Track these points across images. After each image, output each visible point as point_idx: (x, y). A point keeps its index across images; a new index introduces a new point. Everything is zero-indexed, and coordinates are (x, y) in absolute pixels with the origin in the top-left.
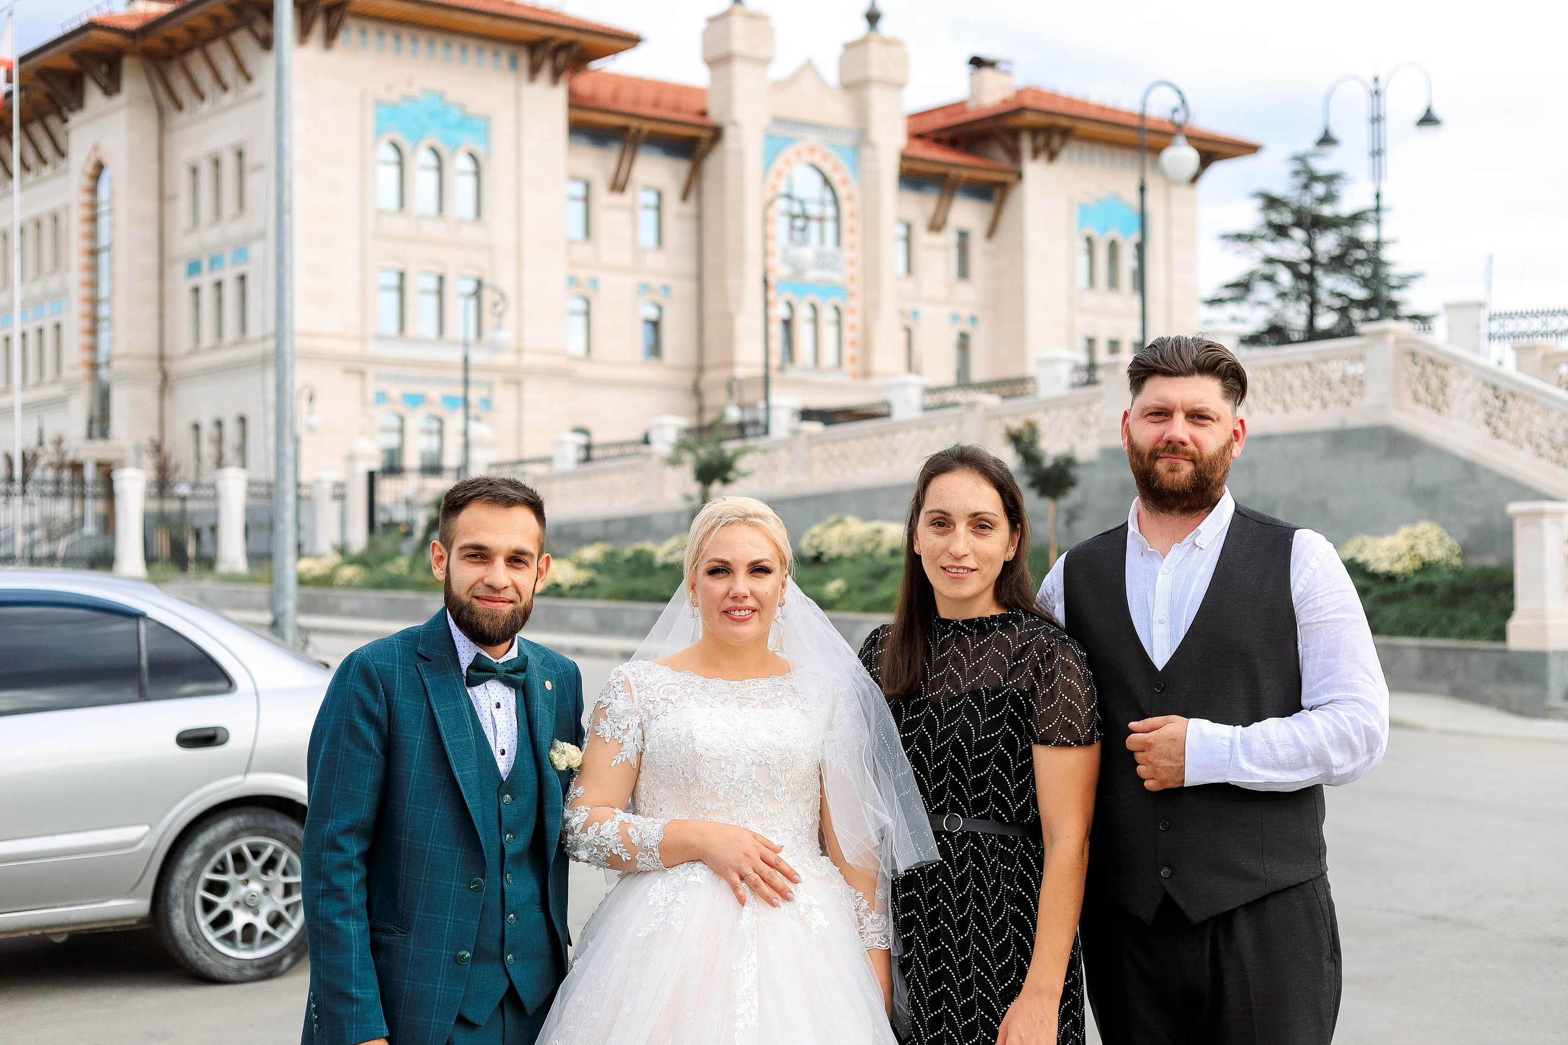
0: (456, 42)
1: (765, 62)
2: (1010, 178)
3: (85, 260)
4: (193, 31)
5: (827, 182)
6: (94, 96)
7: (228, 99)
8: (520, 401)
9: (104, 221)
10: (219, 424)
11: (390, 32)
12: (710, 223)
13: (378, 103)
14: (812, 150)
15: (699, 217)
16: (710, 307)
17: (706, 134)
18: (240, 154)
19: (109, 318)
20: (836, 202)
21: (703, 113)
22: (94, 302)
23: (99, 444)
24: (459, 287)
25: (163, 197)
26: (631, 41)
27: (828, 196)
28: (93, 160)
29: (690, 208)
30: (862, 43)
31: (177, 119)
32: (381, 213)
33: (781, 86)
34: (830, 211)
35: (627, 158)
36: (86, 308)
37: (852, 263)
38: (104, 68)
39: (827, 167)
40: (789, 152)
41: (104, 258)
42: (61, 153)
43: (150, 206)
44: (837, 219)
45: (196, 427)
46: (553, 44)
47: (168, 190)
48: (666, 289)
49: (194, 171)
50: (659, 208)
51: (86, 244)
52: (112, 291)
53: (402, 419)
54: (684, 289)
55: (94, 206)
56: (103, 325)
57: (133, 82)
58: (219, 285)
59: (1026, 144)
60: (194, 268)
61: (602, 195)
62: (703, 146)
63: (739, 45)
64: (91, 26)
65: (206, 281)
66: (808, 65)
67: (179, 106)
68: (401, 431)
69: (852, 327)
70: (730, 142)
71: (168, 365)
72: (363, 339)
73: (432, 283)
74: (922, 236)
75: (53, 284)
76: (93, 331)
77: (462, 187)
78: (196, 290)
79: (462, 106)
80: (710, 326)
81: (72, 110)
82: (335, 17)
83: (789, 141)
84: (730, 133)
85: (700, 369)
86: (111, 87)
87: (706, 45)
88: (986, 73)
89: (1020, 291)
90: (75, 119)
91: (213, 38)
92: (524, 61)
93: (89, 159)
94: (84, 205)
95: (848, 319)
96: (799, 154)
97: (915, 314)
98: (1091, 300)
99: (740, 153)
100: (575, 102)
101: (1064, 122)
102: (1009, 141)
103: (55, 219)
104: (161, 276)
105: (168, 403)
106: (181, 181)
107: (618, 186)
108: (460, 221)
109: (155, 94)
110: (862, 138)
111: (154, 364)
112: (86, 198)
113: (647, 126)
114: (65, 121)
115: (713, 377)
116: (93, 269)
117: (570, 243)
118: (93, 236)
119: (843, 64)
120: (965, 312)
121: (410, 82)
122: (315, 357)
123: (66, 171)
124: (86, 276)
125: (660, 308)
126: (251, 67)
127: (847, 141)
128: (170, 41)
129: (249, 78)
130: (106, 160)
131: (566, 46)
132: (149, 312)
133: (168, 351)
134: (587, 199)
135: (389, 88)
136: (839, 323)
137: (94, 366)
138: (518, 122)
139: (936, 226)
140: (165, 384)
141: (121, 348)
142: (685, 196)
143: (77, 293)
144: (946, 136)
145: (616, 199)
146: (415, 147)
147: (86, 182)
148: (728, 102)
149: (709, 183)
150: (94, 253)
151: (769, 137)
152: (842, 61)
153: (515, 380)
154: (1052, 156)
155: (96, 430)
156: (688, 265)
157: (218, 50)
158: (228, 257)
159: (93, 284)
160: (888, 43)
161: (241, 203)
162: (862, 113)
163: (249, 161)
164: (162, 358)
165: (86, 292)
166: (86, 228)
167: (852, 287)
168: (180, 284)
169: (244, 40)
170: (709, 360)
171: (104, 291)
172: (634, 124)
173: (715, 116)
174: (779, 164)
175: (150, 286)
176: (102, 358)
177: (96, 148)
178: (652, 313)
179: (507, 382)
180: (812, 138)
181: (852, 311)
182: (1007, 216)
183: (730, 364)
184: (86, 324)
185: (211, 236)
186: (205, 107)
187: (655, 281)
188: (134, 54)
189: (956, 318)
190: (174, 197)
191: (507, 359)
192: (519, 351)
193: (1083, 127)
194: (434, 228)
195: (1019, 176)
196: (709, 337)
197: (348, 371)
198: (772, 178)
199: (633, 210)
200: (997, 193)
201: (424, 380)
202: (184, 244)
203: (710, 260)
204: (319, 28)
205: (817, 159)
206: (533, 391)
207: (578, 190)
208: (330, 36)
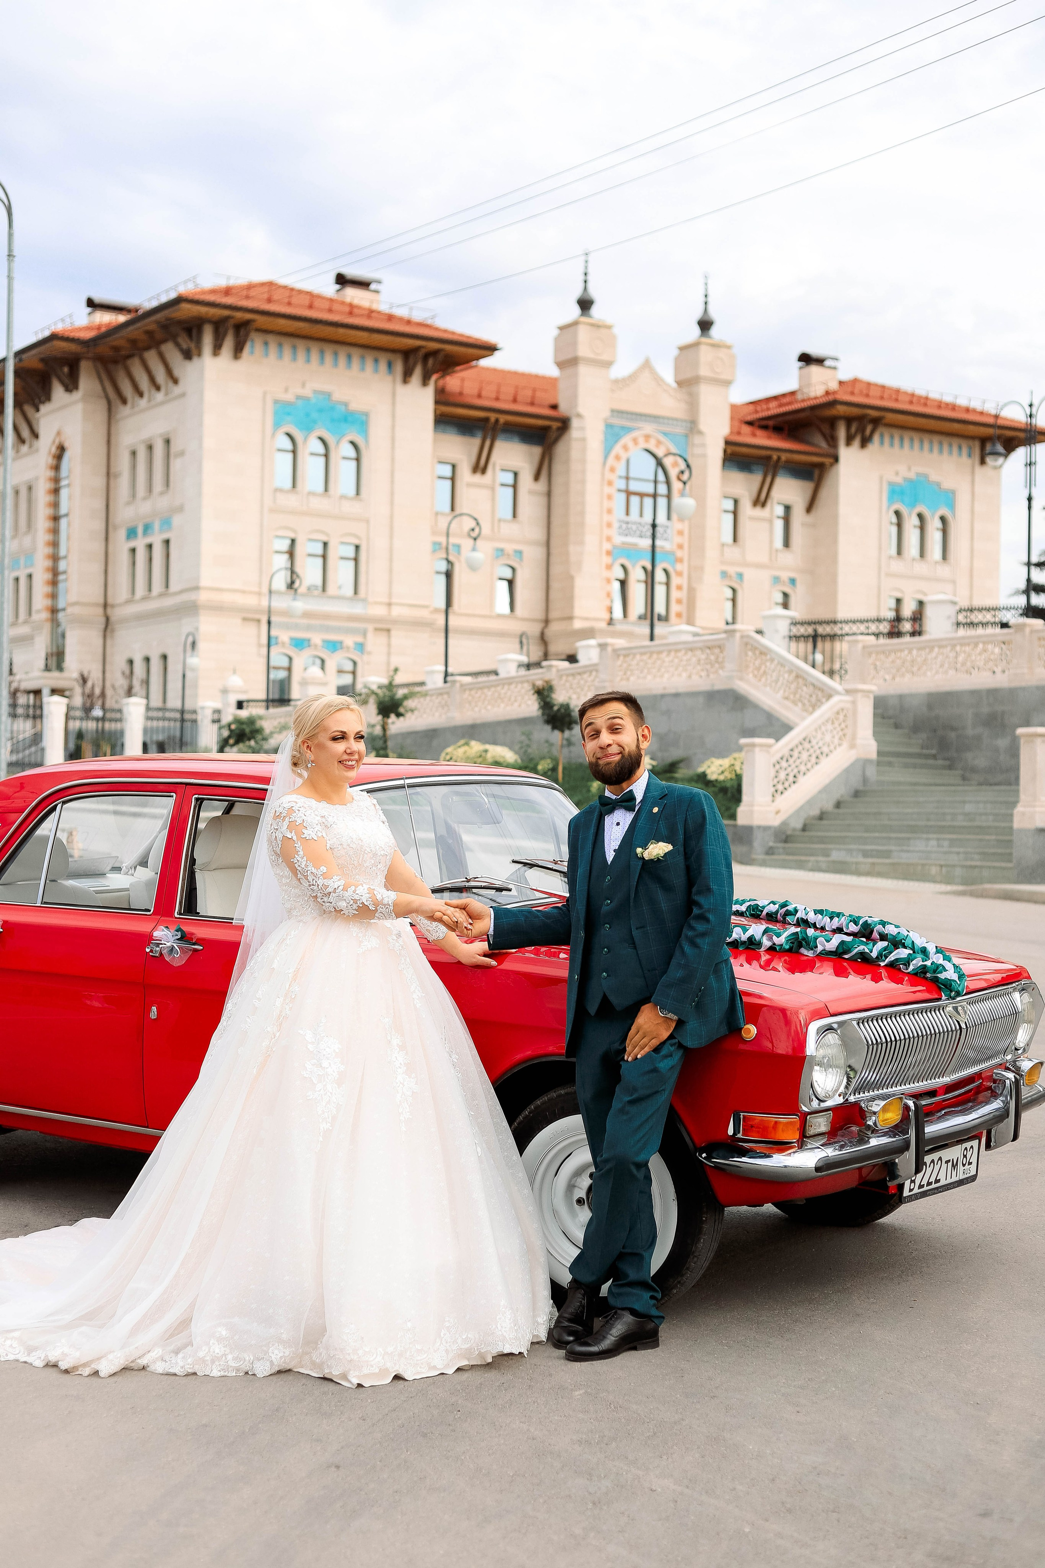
0: (343, 351)
1: (608, 364)
2: (827, 461)
3: (49, 524)
4: (133, 342)
5: (660, 463)
6: (58, 391)
7: (159, 396)
8: (389, 645)
9: (64, 493)
10: (147, 660)
11: (287, 343)
12: (557, 499)
13: (276, 402)
14: (647, 437)
15: (549, 494)
16: (555, 570)
17: (555, 425)
18: (168, 442)
19: (65, 572)
20: (668, 483)
21: (554, 407)
22: (55, 558)
23: (55, 674)
24: (341, 550)
25: (109, 474)
26: (490, 349)
27: (661, 477)
28: (57, 443)
29: (541, 486)
30: (695, 345)
31: (124, 411)
32: (277, 490)
33: (620, 384)
34: (662, 489)
35: (488, 443)
36: (49, 563)
37: (680, 533)
38: (66, 369)
39: (660, 453)
40: (627, 440)
41: (63, 522)
42: (36, 435)
43: (100, 482)
44: (669, 497)
45: (131, 662)
46: (423, 351)
47: (112, 470)
48: (520, 553)
49: (134, 453)
50: (515, 486)
51: (50, 511)
52: (68, 551)
53: (290, 659)
54: (534, 554)
55: (56, 480)
56: (61, 577)
57: (87, 381)
58: (150, 546)
59: (842, 433)
60: (132, 533)
61: (465, 474)
62: (553, 435)
63: (583, 351)
64: (54, 337)
65: (140, 544)
66: (647, 365)
67: (124, 401)
68: (289, 669)
69: (679, 588)
70: (574, 432)
71: (109, 611)
72: (259, 594)
73: (319, 549)
74: (747, 509)
75: (27, 541)
76: (54, 583)
77: (344, 471)
78: (133, 550)
79: (346, 404)
80: (555, 585)
81: (43, 403)
82: (242, 332)
83: (629, 430)
84: (575, 423)
85: (547, 622)
86: (71, 385)
87: (557, 350)
88: (814, 369)
89: (833, 558)
90: (44, 408)
91: (148, 348)
92: (399, 367)
93: (54, 442)
94: (51, 479)
95: (675, 581)
96: (635, 441)
97: (740, 576)
98: (897, 566)
99: (584, 440)
100: (442, 398)
101: (874, 413)
102: (826, 429)
103: (30, 488)
104: (107, 539)
105: (109, 642)
106: (123, 463)
107: (480, 467)
108: (343, 497)
109: (104, 389)
110: (692, 427)
111: (100, 611)
112: (51, 474)
113: (503, 418)
114: (38, 410)
115: (554, 628)
116: (55, 531)
117: (437, 514)
118: (56, 505)
119: (678, 364)
120: (785, 575)
121: (303, 385)
122: (218, 609)
123: (37, 451)
124: (49, 537)
125: (514, 569)
126: (176, 372)
127: (680, 430)
128: (116, 349)
129: (176, 381)
130: (66, 445)
131: (435, 353)
132: (97, 568)
133: (110, 601)
134: (453, 479)
135: (286, 390)
136: (668, 584)
137: (54, 611)
138: (393, 416)
139: (760, 501)
140: (108, 626)
141: (72, 597)
142: (537, 477)
143: (42, 551)
144: (771, 423)
145: (478, 478)
146: (306, 439)
147: (51, 461)
148: (574, 396)
149: (557, 467)
150: (56, 519)
151: (609, 426)
152: (677, 360)
153: (385, 628)
154: (865, 443)
155: (53, 662)
156: (538, 534)
157: (151, 357)
158: (157, 526)
159: (55, 544)
160: (716, 346)
161: (167, 483)
162: (693, 405)
163: (174, 449)
164: (105, 605)
165: (49, 550)
166: (50, 498)
167: (679, 554)
168: (121, 546)
169: (171, 351)
170: (553, 615)
171: (62, 552)
172: (493, 417)
173: (564, 409)
174: (618, 449)
175: (98, 546)
176: (61, 604)
177: (59, 433)
178: (508, 574)
179: (376, 629)
180: (648, 428)
181: (679, 574)
182: (824, 493)
183: (570, 618)
184: (49, 576)
185: (144, 508)
186: (143, 403)
187: (509, 547)
188: (88, 358)
189: (777, 580)
190: (117, 476)
191: (379, 611)
192: (389, 605)
193: (890, 417)
194: (319, 504)
195: (836, 459)
196: (553, 595)
197: (245, 619)
198: (611, 461)
199: (493, 489)
200: (816, 473)
201: (309, 628)
202: (124, 514)
203: (556, 530)
204: (228, 344)
205: (652, 447)
206: (399, 637)
207: (447, 471)
208: (238, 351)
